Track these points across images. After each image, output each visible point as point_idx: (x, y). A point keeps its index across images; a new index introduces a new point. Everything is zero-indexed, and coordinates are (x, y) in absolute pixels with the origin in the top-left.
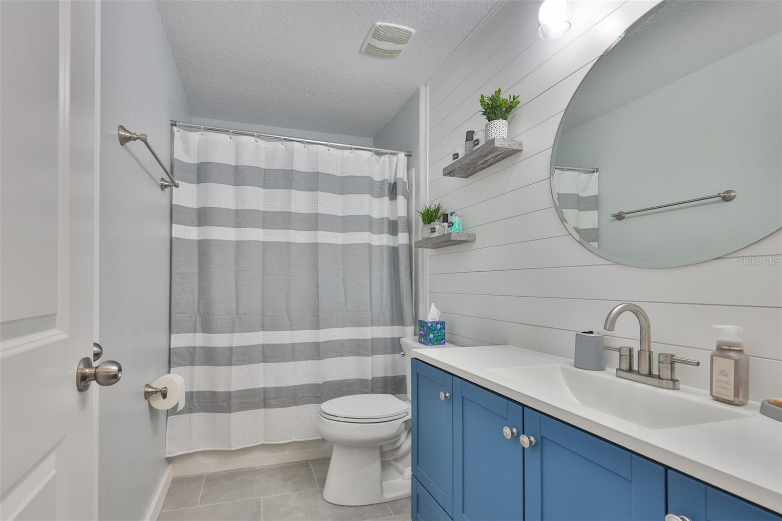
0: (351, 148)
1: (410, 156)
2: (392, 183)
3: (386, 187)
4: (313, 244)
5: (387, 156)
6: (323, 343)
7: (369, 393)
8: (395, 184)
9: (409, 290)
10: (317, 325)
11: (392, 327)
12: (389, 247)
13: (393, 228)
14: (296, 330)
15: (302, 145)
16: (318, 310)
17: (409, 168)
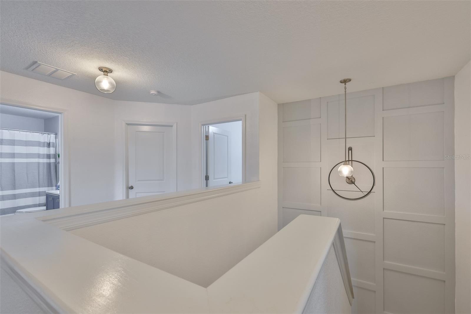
0: (30, 132)
1: (56, 134)
2: (49, 143)
3: (46, 144)
4: (13, 163)
5: (46, 134)
6: (17, 194)
7: (37, 207)
8: (50, 143)
9: (55, 176)
10: (14, 188)
11: (48, 188)
12: (47, 163)
13: (49, 156)
14: (4, 191)
15: (7, 131)
16: (15, 184)
17: (56, 138)
